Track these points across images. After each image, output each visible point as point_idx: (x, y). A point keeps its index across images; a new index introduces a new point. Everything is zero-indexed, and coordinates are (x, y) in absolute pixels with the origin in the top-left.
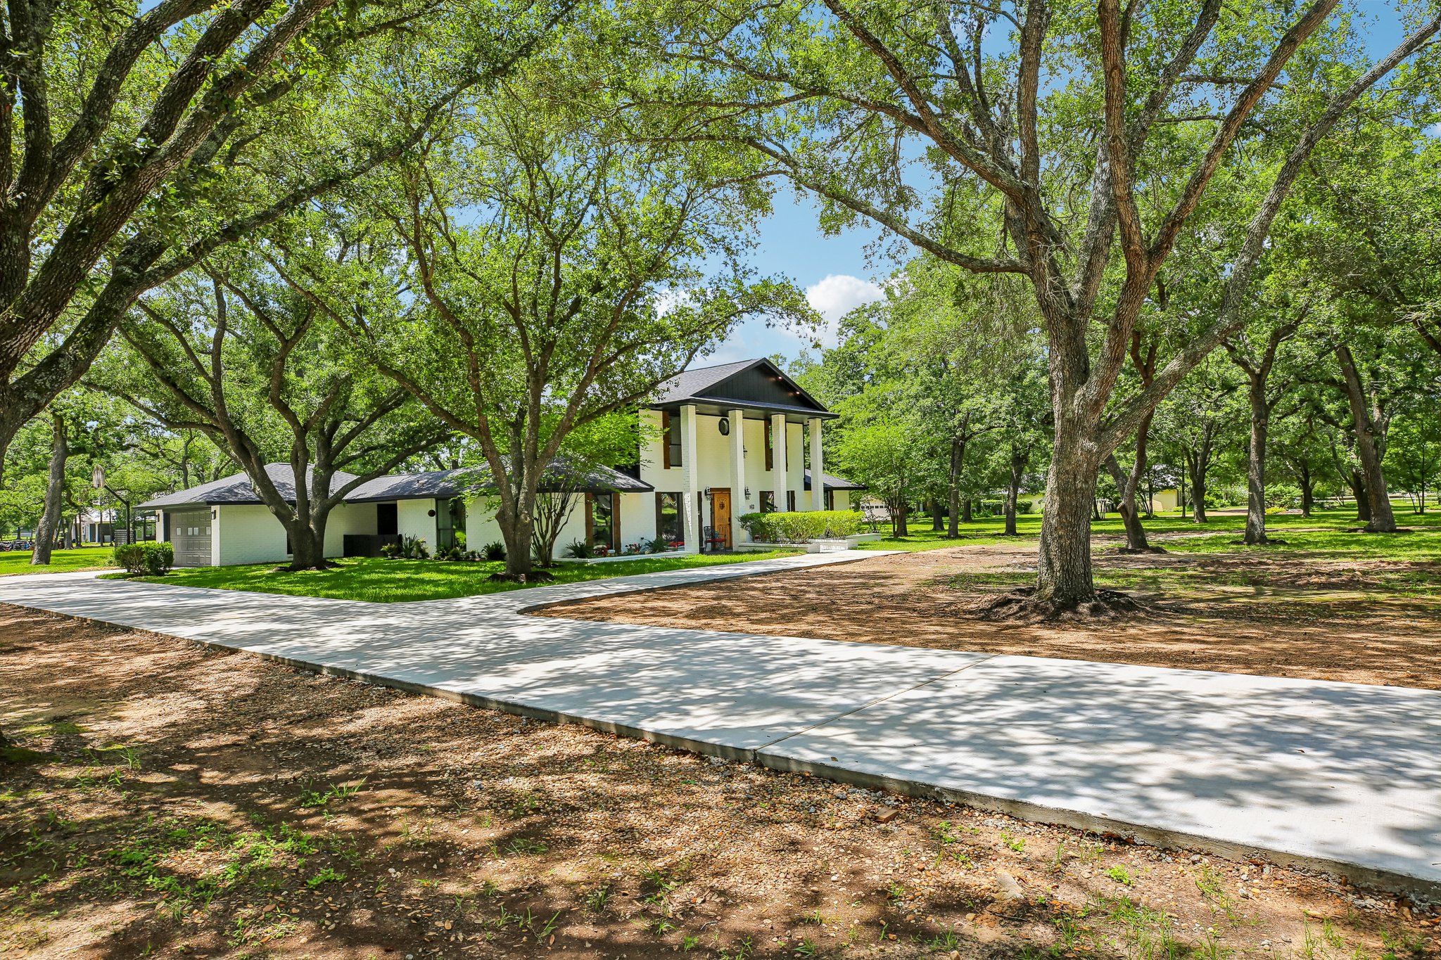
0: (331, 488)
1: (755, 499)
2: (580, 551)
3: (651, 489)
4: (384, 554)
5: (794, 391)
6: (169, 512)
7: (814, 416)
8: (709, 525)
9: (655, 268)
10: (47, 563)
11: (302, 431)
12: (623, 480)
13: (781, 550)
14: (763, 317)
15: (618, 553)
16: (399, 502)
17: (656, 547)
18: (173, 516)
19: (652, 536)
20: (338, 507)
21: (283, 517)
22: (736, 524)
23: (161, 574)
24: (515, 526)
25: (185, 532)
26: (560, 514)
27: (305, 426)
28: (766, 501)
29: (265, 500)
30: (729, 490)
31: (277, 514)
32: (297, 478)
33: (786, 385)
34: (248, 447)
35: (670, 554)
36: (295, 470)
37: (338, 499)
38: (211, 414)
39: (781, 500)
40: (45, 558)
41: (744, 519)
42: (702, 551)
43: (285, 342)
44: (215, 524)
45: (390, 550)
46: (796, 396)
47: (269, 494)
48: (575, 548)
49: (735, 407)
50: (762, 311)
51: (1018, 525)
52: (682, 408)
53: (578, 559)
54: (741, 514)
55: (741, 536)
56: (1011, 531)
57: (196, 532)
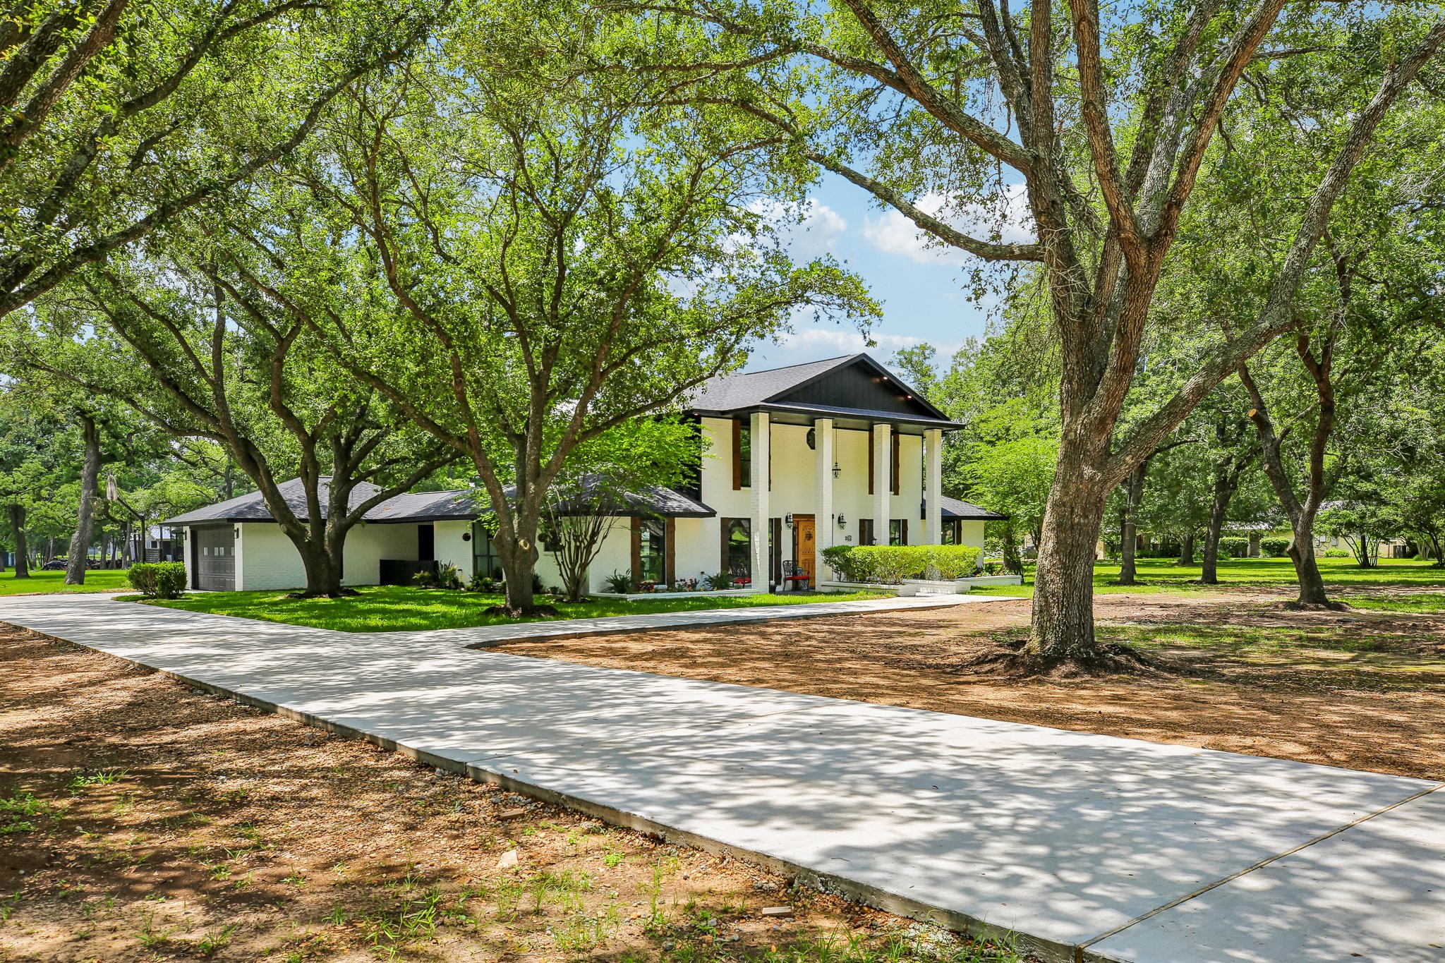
0: (349, 505)
1: (853, 529)
2: (620, 585)
3: (712, 513)
4: (416, 583)
5: (905, 394)
6: (196, 528)
7: (932, 426)
8: (791, 558)
9: (659, 253)
10: (81, 583)
11: (309, 442)
12: (678, 502)
13: (867, 591)
14: (810, 308)
15: (671, 588)
16: (435, 523)
17: (719, 583)
18: (200, 533)
19: (715, 570)
20: (357, 527)
21: (296, 535)
22: (820, 559)
23: (174, 597)
24: (513, 553)
25: (211, 552)
26: (592, 541)
27: (313, 434)
28: (866, 532)
29: (277, 518)
30: (813, 516)
31: (289, 533)
32: (307, 493)
33: (893, 388)
34: (256, 458)
35: (731, 593)
36: (306, 484)
37: (357, 518)
38: (215, 420)
39: (882, 531)
40: (78, 578)
41: (829, 553)
42: (772, 590)
43: (281, 340)
44: (238, 543)
45: (422, 577)
46: (907, 401)
47: (280, 512)
48: (614, 581)
49: (822, 415)
50: (808, 302)
51: (1218, 571)
52: (753, 416)
53: (617, 594)
54: (827, 545)
55: (824, 573)
56: (1210, 579)
57: (222, 553)
